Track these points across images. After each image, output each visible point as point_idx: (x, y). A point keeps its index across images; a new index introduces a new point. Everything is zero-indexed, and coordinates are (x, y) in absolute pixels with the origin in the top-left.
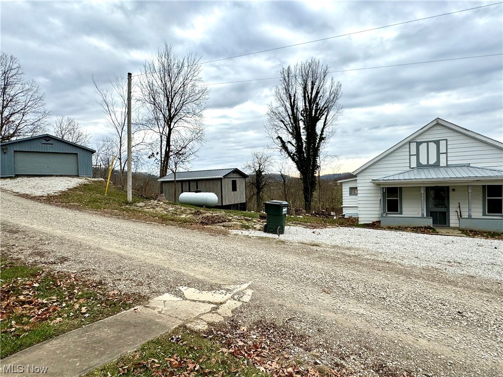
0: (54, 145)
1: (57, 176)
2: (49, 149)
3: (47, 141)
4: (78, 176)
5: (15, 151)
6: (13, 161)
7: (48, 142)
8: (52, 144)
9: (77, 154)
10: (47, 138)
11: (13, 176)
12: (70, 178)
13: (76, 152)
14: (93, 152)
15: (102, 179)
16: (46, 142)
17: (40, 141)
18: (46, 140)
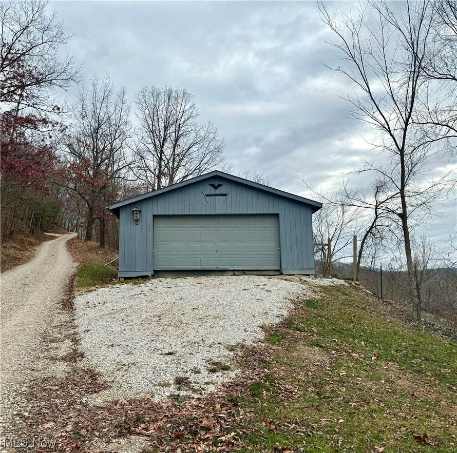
0: (229, 197)
1: (234, 272)
2: (220, 206)
3: (216, 188)
4: (279, 272)
5: (154, 216)
6: (150, 239)
7: (218, 191)
8: (225, 195)
9: (277, 215)
10: (218, 180)
11: (150, 274)
12: (263, 280)
13: (276, 212)
14: (314, 207)
15: (342, 282)
16: (213, 191)
17: (203, 188)
18: (213, 186)
